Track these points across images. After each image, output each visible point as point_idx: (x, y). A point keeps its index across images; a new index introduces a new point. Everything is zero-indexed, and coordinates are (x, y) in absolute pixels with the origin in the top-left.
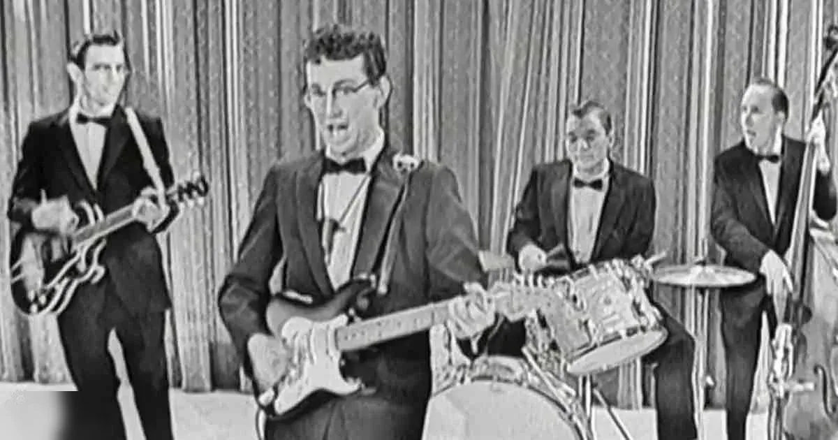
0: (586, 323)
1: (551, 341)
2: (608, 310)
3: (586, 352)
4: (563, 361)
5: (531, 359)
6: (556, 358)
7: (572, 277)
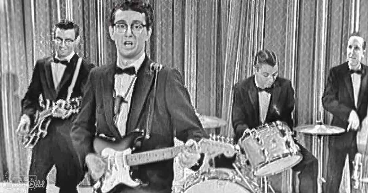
0: (264, 151)
1: (246, 160)
2: (274, 145)
3: (264, 165)
4: (253, 170)
5: (237, 169)
6: (249, 168)
7: (256, 129)
